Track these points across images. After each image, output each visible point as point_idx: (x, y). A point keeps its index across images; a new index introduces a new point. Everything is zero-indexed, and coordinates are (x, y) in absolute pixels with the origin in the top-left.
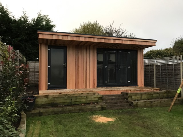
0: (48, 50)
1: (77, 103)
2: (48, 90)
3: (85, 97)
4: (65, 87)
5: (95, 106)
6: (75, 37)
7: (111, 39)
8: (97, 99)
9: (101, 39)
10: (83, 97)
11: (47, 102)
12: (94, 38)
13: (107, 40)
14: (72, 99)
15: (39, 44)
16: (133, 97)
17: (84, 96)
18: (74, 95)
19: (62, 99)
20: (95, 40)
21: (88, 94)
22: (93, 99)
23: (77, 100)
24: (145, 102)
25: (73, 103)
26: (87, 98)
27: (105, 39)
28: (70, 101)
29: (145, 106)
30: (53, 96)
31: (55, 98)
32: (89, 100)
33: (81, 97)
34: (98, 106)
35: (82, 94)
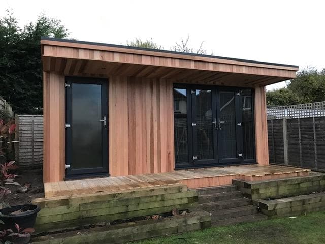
0: (66, 88)
1: (140, 214)
2: (65, 180)
3: (159, 199)
4: (105, 173)
5: (185, 221)
6: (130, 56)
7: (209, 62)
8: (185, 201)
9: (188, 62)
10: (154, 198)
11: (67, 218)
12: (172, 58)
13: (200, 64)
14: (128, 206)
15: (44, 74)
16: (262, 191)
17: (157, 196)
18: (134, 196)
19: (103, 206)
20: (175, 63)
21: (165, 190)
22: (177, 202)
23: (141, 207)
24: (291, 202)
25: (131, 215)
26: (163, 200)
27: (197, 63)
28: (123, 209)
29: (292, 213)
30: (82, 199)
31: (87, 204)
32: (167, 204)
33: (148, 199)
34: (193, 221)
35: (152, 190)
